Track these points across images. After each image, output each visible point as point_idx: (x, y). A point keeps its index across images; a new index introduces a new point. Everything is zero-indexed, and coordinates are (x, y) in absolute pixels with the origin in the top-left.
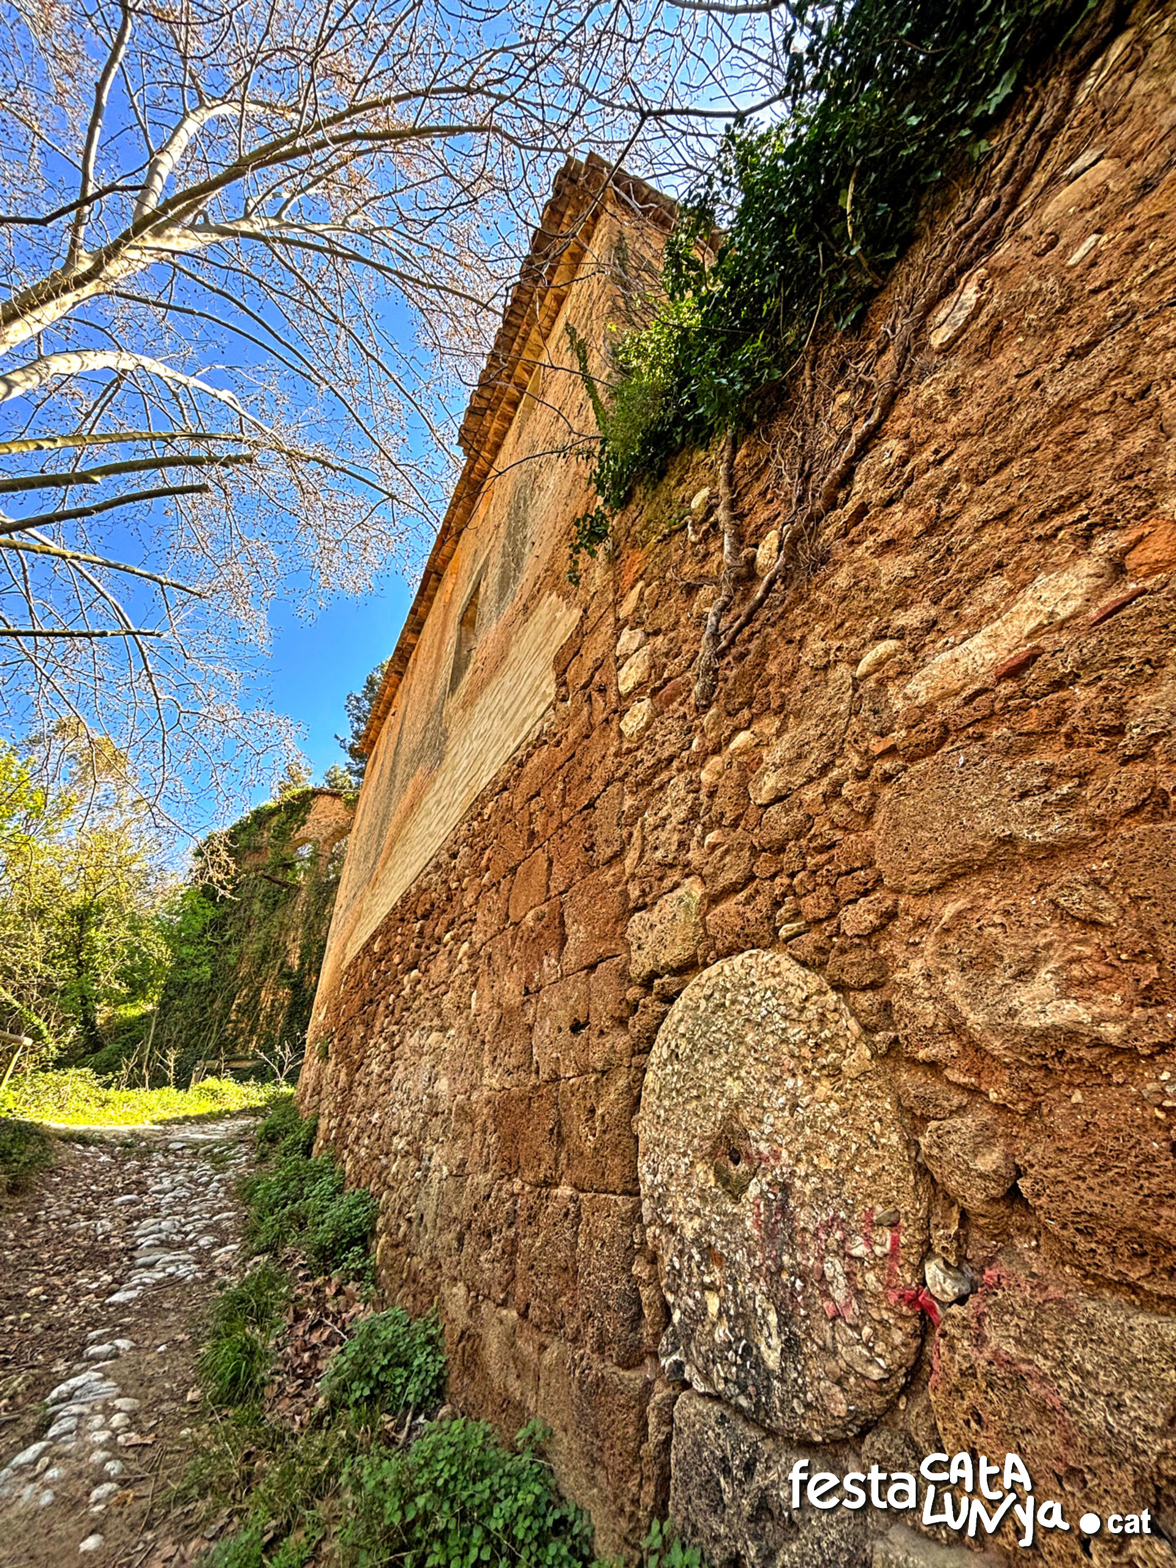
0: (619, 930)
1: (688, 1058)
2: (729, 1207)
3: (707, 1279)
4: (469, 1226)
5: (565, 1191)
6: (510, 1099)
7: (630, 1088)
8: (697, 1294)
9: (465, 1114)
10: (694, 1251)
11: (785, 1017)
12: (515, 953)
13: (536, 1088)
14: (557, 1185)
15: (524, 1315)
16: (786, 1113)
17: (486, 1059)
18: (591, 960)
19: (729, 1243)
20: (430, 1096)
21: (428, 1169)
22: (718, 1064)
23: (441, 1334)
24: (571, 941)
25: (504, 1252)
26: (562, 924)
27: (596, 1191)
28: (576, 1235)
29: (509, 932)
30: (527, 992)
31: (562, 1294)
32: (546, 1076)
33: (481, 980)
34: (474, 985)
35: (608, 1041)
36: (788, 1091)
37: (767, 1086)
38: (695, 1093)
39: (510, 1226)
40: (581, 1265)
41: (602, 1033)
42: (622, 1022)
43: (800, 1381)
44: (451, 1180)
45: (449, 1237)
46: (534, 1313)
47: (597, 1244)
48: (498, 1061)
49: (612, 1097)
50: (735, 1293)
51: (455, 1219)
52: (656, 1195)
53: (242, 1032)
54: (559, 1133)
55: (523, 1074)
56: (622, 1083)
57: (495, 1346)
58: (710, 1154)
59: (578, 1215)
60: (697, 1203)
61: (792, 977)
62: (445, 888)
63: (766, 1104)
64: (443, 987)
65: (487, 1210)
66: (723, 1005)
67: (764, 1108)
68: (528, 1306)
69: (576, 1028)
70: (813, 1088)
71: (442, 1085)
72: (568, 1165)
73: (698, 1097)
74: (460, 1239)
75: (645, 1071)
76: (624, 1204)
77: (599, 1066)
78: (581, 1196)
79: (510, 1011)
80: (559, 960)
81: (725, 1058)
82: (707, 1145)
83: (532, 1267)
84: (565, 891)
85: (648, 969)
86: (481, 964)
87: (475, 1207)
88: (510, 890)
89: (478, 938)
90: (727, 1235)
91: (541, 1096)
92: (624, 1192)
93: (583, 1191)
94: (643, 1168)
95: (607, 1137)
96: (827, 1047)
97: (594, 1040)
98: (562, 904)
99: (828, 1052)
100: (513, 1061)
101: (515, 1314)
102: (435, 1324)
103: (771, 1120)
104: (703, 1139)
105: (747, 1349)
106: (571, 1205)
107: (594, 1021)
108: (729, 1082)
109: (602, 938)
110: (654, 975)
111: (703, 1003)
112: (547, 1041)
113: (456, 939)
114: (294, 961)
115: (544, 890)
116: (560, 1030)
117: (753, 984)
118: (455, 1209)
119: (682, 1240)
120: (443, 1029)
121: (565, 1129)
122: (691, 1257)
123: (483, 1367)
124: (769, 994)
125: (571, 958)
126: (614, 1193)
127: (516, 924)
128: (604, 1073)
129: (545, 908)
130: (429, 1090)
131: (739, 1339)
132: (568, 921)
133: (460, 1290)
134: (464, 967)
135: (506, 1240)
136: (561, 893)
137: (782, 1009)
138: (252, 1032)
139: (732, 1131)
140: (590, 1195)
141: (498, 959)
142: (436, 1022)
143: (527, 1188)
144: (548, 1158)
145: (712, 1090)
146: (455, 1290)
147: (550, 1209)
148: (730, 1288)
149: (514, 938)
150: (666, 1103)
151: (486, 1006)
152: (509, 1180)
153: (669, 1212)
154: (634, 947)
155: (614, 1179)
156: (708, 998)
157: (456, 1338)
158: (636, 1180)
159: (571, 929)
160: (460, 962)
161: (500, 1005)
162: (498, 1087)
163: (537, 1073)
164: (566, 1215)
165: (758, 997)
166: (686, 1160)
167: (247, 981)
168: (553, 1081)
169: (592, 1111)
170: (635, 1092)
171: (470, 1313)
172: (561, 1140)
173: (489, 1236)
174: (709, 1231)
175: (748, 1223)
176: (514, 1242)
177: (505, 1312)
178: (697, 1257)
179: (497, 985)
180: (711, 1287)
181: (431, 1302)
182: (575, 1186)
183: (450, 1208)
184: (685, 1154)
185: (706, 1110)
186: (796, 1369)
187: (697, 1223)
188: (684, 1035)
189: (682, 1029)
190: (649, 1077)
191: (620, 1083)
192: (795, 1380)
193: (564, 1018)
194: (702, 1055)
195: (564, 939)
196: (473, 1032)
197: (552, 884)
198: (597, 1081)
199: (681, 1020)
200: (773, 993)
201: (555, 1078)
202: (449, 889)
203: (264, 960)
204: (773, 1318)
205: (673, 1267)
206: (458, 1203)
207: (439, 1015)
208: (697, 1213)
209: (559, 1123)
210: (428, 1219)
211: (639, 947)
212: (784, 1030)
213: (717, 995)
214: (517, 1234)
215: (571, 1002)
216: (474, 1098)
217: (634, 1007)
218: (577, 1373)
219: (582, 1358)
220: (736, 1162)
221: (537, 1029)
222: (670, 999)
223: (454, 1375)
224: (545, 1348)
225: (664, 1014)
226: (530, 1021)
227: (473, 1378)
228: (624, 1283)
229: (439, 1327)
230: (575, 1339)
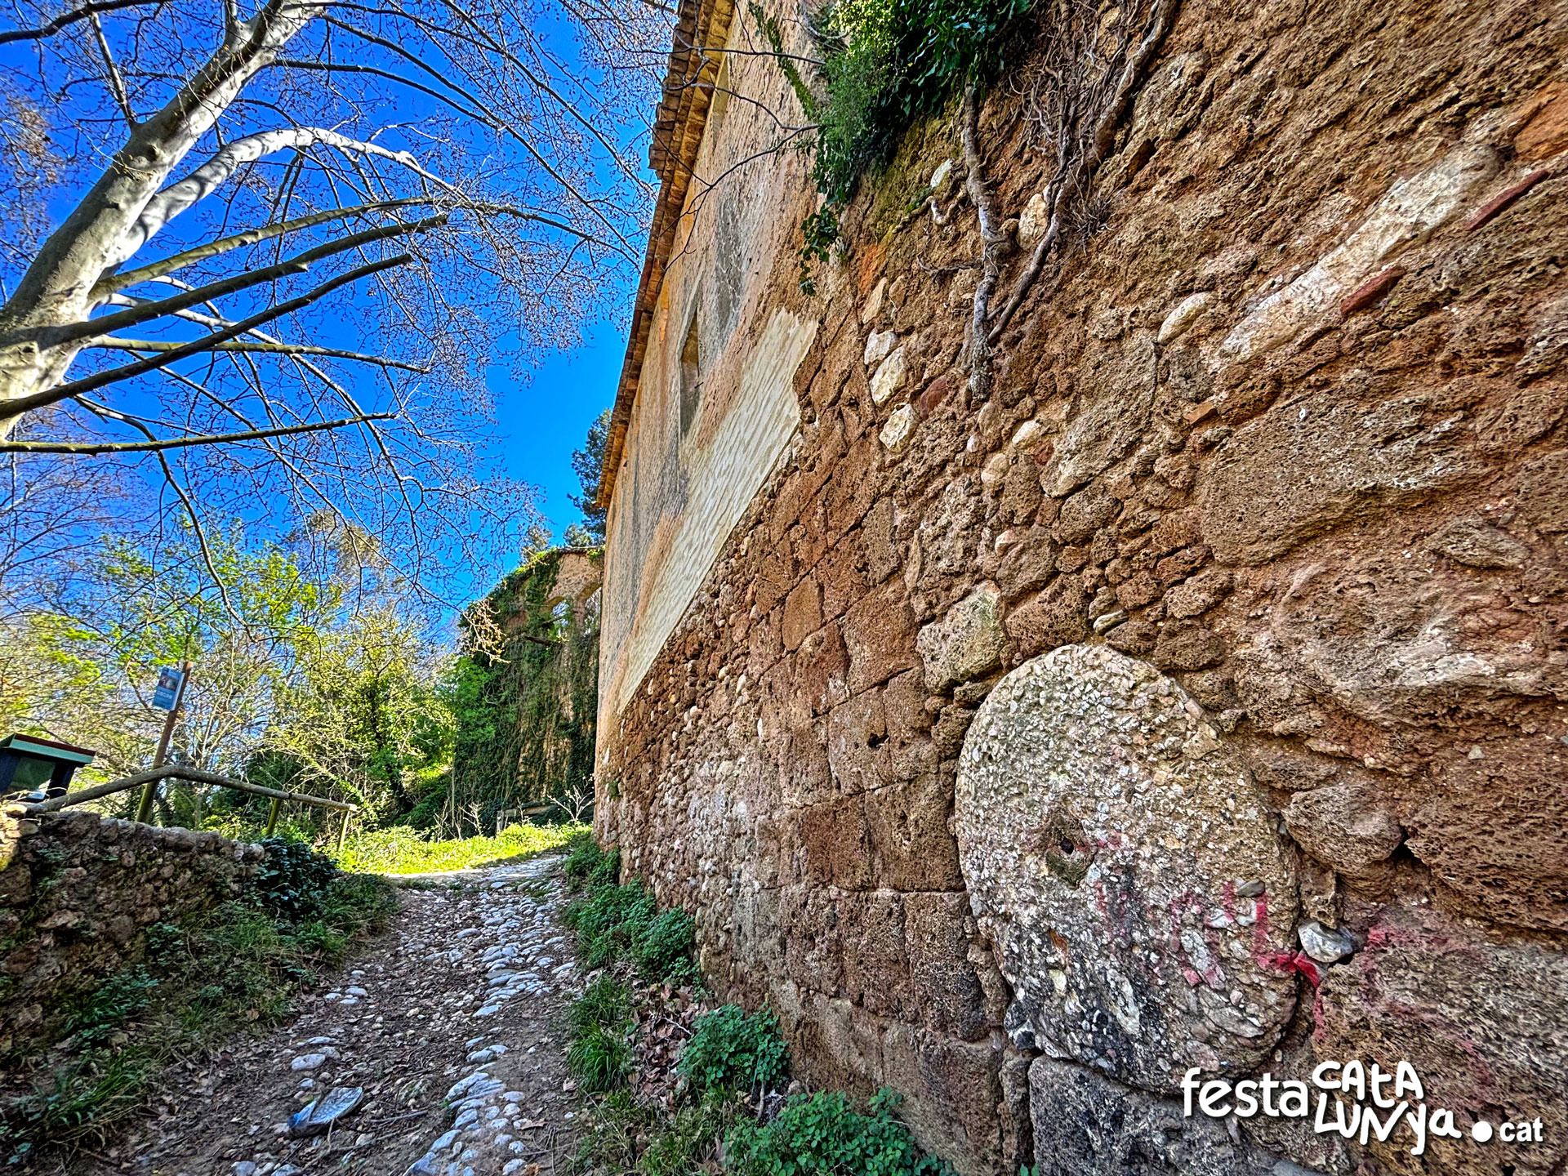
0: (907, 645)
1: (1003, 758)
2: (1068, 893)
3: (1051, 960)
4: (790, 931)
5: (884, 893)
6: (813, 814)
7: (941, 793)
8: (1042, 973)
9: (770, 832)
10: (1033, 936)
11: (1111, 708)
12: (797, 679)
13: (839, 802)
14: (875, 889)
15: (859, 1003)
17: (783, 780)
18: (880, 677)
19: (1071, 925)
20: (730, 820)
21: (739, 885)
22: (1039, 760)
23: (778, 1024)
24: (856, 662)
25: (829, 952)
26: (844, 646)
27: (918, 890)
28: (903, 930)
29: (788, 660)
30: (816, 714)
31: (896, 983)
32: (848, 790)
33: (765, 708)
34: (759, 714)
35: (912, 751)
36: (1122, 779)
37: (1097, 776)
38: (1016, 790)
39: (832, 928)
40: (911, 958)
41: (903, 744)
42: (924, 732)
43: (1163, 1043)
44: (764, 893)
45: (771, 942)
46: (870, 1002)
47: (928, 938)
48: (795, 781)
49: (923, 803)
50: (1083, 970)
51: (774, 927)
52: (984, 888)
53: (532, 782)
54: (870, 841)
55: (824, 791)
56: (932, 789)
57: (833, 1031)
58: (1040, 847)
59: (903, 913)
60: (1032, 892)
61: (1114, 668)
62: (711, 627)
63: (1098, 794)
64: (726, 719)
65: (806, 916)
66: (1038, 703)
67: (1097, 798)
68: (862, 996)
69: (874, 742)
70: (1151, 772)
71: (741, 808)
72: (884, 869)
73: (1020, 794)
74: (783, 944)
75: (955, 776)
76: (951, 900)
77: (905, 775)
78: (903, 896)
79: (801, 734)
80: (845, 681)
81: (1046, 754)
82: (1036, 838)
83: (861, 962)
84: (842, 614)
85: (946, 678)
86: (762, 693)
88: (781, 620)
89: (755, 670)
90: (1068, 918)
91: (846, 809)
92: (949, 889)
93: (904, 891)
94: (966, 865)
95: (923, 840)
96: (1163, 732)
97: (896, 752)
98: (840, 627)
99: (1164, 736)
100: (812, 780)
101: (849, 1003)
102: (771, 1016)
103: (1106, 808)
104: (1032, 832)
105: (1102, 1018)
106: (894, 905)
107: (893, 734)
108: (1053, 776)
109: (891, 654)
110: (953, 683)
111: (1014, 704)
112: (845, 757)
113: (731, 673)
114: (568, 712)
115: (818, 616)
116: (857, 746)
117: (1070, 679)
118: (773, 918)
119: (1019, 926)
120: (733, 758)
121: (876, 838)
122: (1031, 942)
123: (825, 1049)
125: (858, 678)
126: (938, 890)
127: (793, 652)
128: (910, 781)
129: (822, 633)
130: (729, 814)
131: (1092, 1010)
132: (850, 643)
133: (790, 987)
134: (745, 697)
135: (830, 940)
136: (838, 616)
137: (1108, 700)
138: (541, 781)
139: (1064, 822)
140: (913, 894)
141: (780, 687)
142: (724, 752)
143: (845, 894)
144: (863, 866)
145: (1034, 786)
146: (784, 987)
147: (872, 911)
148: (1077, 966)
149: (793, 665)
150: (985, 803)
151: (774, 732)
152: (825, 887)
153: (1001, 903)
154: (928, 658)
155: (937, 877)
156: (1018, 699)
157: (793, 1026)
158: (960, 876)
159: (854, 650)
160: (740, 694)
161: (788, 729)
162: (799, 804)
163: (839, 787)
164: (890, 914)
165: (1077, 692)
166: (1014, 854)
167: (529, 735)
168: (857, 794)
169: (904, 817)
170: (948, 796)
171: (803, 1006)
172: (873, 848)
173: (812, 938)
174: (1049, 917)
175: (1091, 906)
176: (838, 942)
177: (839, 1002)
178: (1038, 941)
179: (782, 712)
180: (1057, 966)
181: (762, 999)
182: (895, 888)
183: (768, 918)
184: (1012, 849)
185: (1030, 805)
186: (1157, 1031)
187: (1033, 910)
188: (995, 737)
189: (993, 732)
190: (961, 780)
191: (929, 789)
192: (1159, 1042)
193: (861, 735)
194: (1020, 754)
195: (847, 661)
196: (765, 757)
197: (826, 609)
198: (904, 789)
199: (990, 724)
200: (1094, 687)
201: (859, 791)
202: (716, 627)
203: (541, 715)
204: (1128, 989)
205: (1013, 952)
206: (774, 913)
207: (726, 745)
208: (1033, 901)
209: (868, 832)
210: (747, 929)
211: (933, 659)
213: (1029, 695)
214: (840, 934)
215: (865, 719)
216: (776, 816)
217: (935, 717)
218: (922, 1048)
219: (924, 1036)
220: (1069, 851)
221: (832, 747)
222: (974, 705)
223: (797, 1056)
224: (885, 1030)
225: (970, 720)
226: (823, 741)
227: (815, 1059)
228: (960, 969)
229: (776, 1019)
230: (914, 1021)
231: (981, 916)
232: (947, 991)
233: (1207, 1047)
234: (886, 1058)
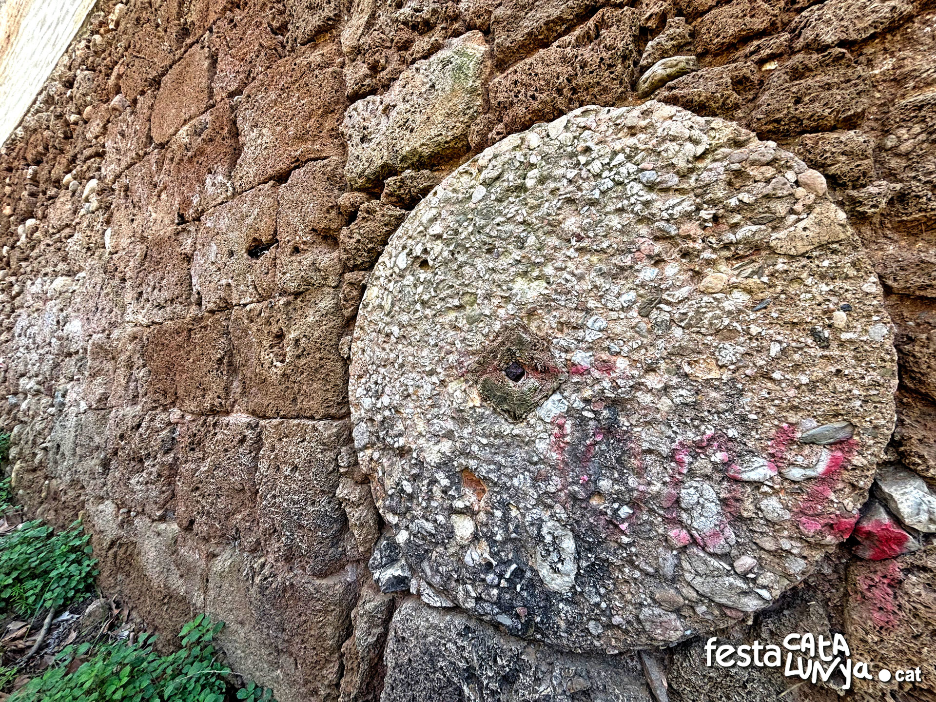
0: (328, 125)
1: (446, 263)
2: (507, 428)
3: (459, 504)
4: (115, 453)
5: (239, 418)
6: (162, 333)
7: (338, 308)
8: (441, 518)
9: (107, 352)
10: (440, 476)
11: (651, 187)
12: (162, 178)
13: (197, 320)
14: (227, 413)
15: (189, 527)
16: (634, 313)
17: (129, 295)
18: (281, 166)
19: (500, 466)
20: (60, 338)
21: (63, 404)
22: (504, 261)
23: (88, 543)
24: (248, 153)
25: (159, 475)
26: (235, 134)
27: (283, 417)
28: (256, 459)
29: (154, 156)
30: (182, 220)
31: (237, 511)
32: (211, 306)
33: (116, 215)
34: (108, 222)
35: (307, 259)
36: (643, 285)
37: (599, 281)
38: (456, 302)
39: (167, 452)
40: (262, 489)
41: (296, 250)
42: (329, 238)
43: (603, 605)
44: (90, 414)
45: (93, 463)
46: (201, 527)
47: (286, 470)
48: (145, 296)
49: (310, 319)
50: (506, 520)
51: (98, 448)
52: (379, 418)
54: (230, 363)
55: (179, 307)
56: (326, 303)
57: (152, 554)
58: (474, 372)
59: (258, 442)
60: (450, 425)
61: (675, 128)
63: (591, 304)
64: (67, 231)
65: (137, 439)
66: (522, 188)
67: (588, 311)
68: (192, 522)
69: (255, 250)
70: (697, 275)
71: (75, 327)
72: (243, 393)
73: (460, 307)
74: (106, 465)
75: (364, 288)
76: (328, 429)
77: (292, 286)
78: (263, 422)
79: (159, 243)
80: (229, 177)
81: (517, 254)
82: (470, 362)
83: (197, 489)
84: (238, 92)
85: (378, 162)
86: (117, 200)
87: (122, 437)
88: (151, 108)
89: (109, 170)
90: (499, 458)
91: (205, 327)
92: (327, 417)
93: (264, 417)
94: (356, 390)
95: (303, 361)
96: (737, 218)
97: (284, 258)
98: (233, 109)
99: (736, 225)
100: (166, 294)
101: (175, 526)
102: (81, 534)
103: (602, 323)
104: (468, 353)
105: (519, 573)
106: (248, 433)
107: (283, 237)
108: (520, 284)
109: (300, 138)
110: (388, 170)
111: (480, 192)
112: (214, 268)
113: (81, 178)
115: (205, 95)
116: (231, 253)
117: (587, 150)
118: (97, 439)
119: (420, 463)
120: (70, 273)
121: (238, 359)
122: (433, 481)
123: (141, 570)
124: (621, 157)
125: (248, 170)
126: (312, 418)
127: (162, 146)
128: (297, 295)
129: (207, 117)
130: (59, 333)
131: (508, 563)
132: (244, 126)
133: (108, 507)
134: (94, 204)
135: (163, 464)
136: (231, 95)
137: (650, 176)
139: (520, 342)
140: (275, 422)
141: (140, 190)
142: (62, 266)
143: (189, 417)
144: (216, 388)
145: (488, 296)
146: (101, 507)
147: (219, 437)
148: (498, 514)
149: (160, 163)
150: (404, 318)
151: (125, 242)
152: (165, 410)
153: (400, 435)
154: (356, 139)
155: (314, 405)
156: (488, 184)
157: (106, 545)
158: (345, 402)
159: (249, 136)
160: (87, 200)
161: (143, 239)
162: (146, 322)
163: (199, 304)
164: (242, 441)
165: (596, 167)
166: (434, 379)
168: (221, 310)
169: (280, 336)
170: (347, 313)
171: (121, 526)
172: (233, 370)
173: (141, 461)
174: (468, 455)
175: (541, 446)
176: (173, 468)
177: (163, 526)
178: (445, 482)
179: (139, 219)
180: (468, 511)
181: (77, 515)
182: (253, 413)
183: (91, 439)
184: (431, 373)
185: (472, 321)
186: (598, 593)
187: (446, 446)
188: (438, 237)
189: (437, 229)
190: (372, 294)
191: (322, 305)
192: (597, 605)
193: (239, 240)
194: (474, 256)
195: (237, 151)
196: (109, 271)
197: (216, 86)
198: (288, 304)
199: (434, 219)
200: (629, 158)
201: (225, 306)
204: (569, 544)
205: (402, 491)
206: (99, 434)
207: (64, 259)
208: (449, 435)
209: (230, 353)
210: (66, 448)
211: (363, 140)
212: (647, 204)
213: (510, 176)
214: (176, 459)
215: (248, 221)
216: (114, 335)
217: (351, 216)
218: (257, 580)
219: (263, 566)
220: (517, 378)
221: (198, 259)
222: (410, 202)
223: (106, 574)
224: (215, 556)
225: (400, 220)
226: (188, 250)
227: (128, 575)
228: (323, 505)
229: (86, 538)
230: (253, 551)
231: (365, 447)
232: (301, 526)
233: (673, 616)
234: (211, 585)
